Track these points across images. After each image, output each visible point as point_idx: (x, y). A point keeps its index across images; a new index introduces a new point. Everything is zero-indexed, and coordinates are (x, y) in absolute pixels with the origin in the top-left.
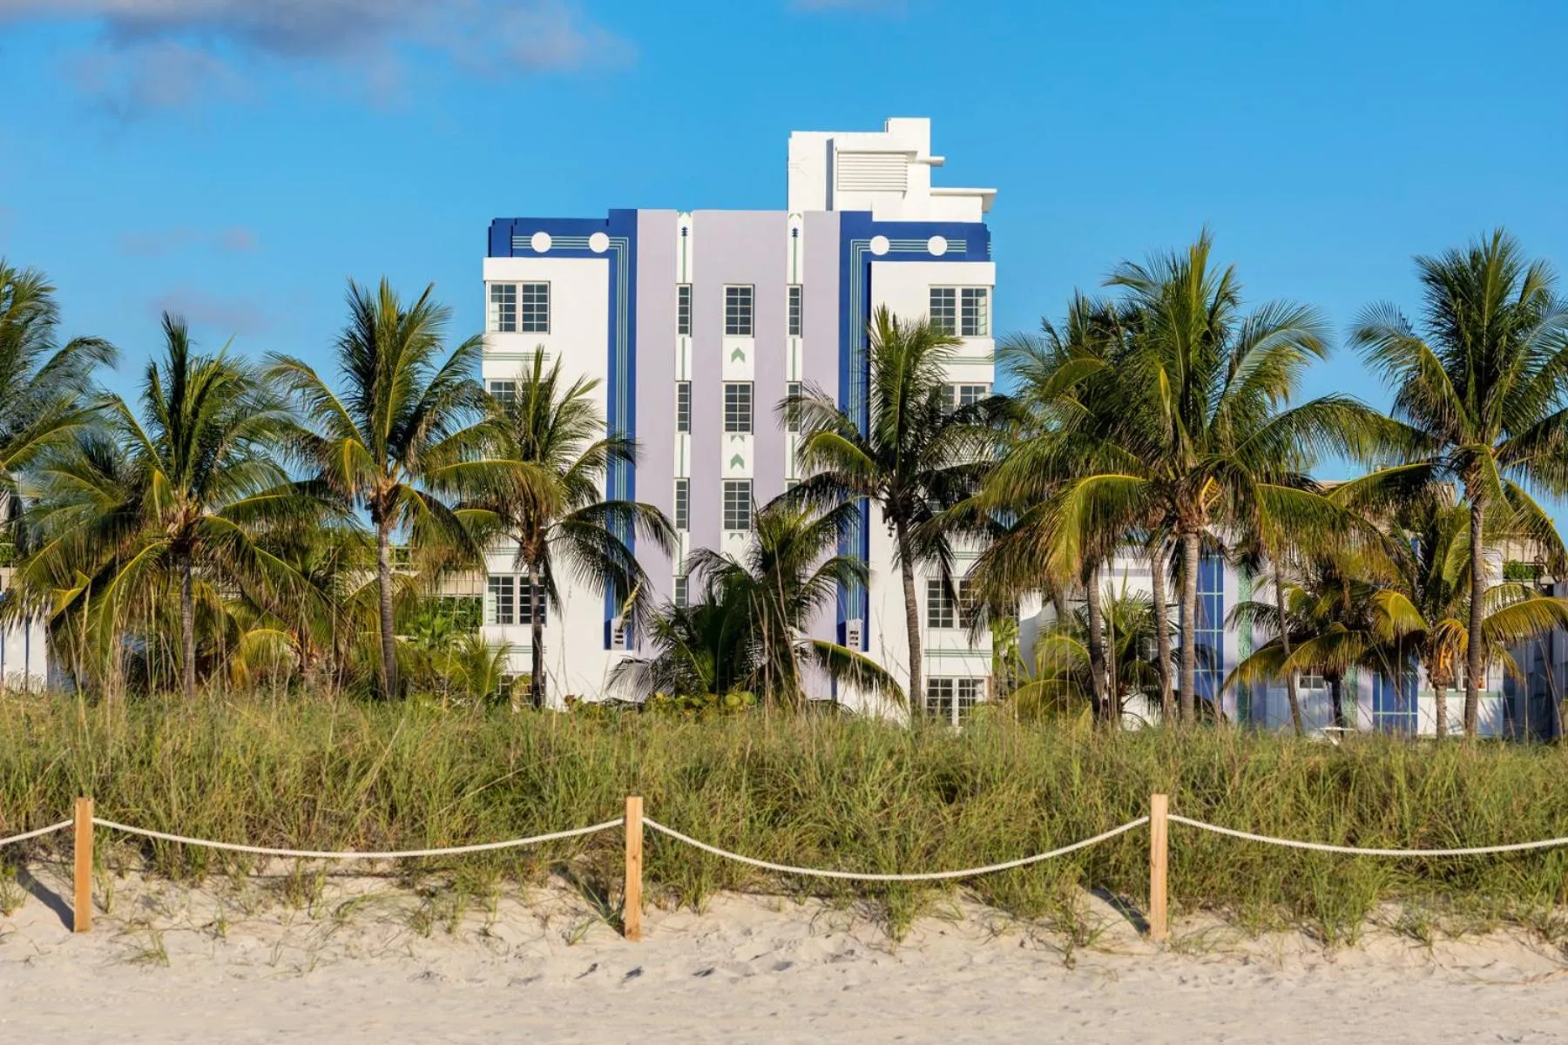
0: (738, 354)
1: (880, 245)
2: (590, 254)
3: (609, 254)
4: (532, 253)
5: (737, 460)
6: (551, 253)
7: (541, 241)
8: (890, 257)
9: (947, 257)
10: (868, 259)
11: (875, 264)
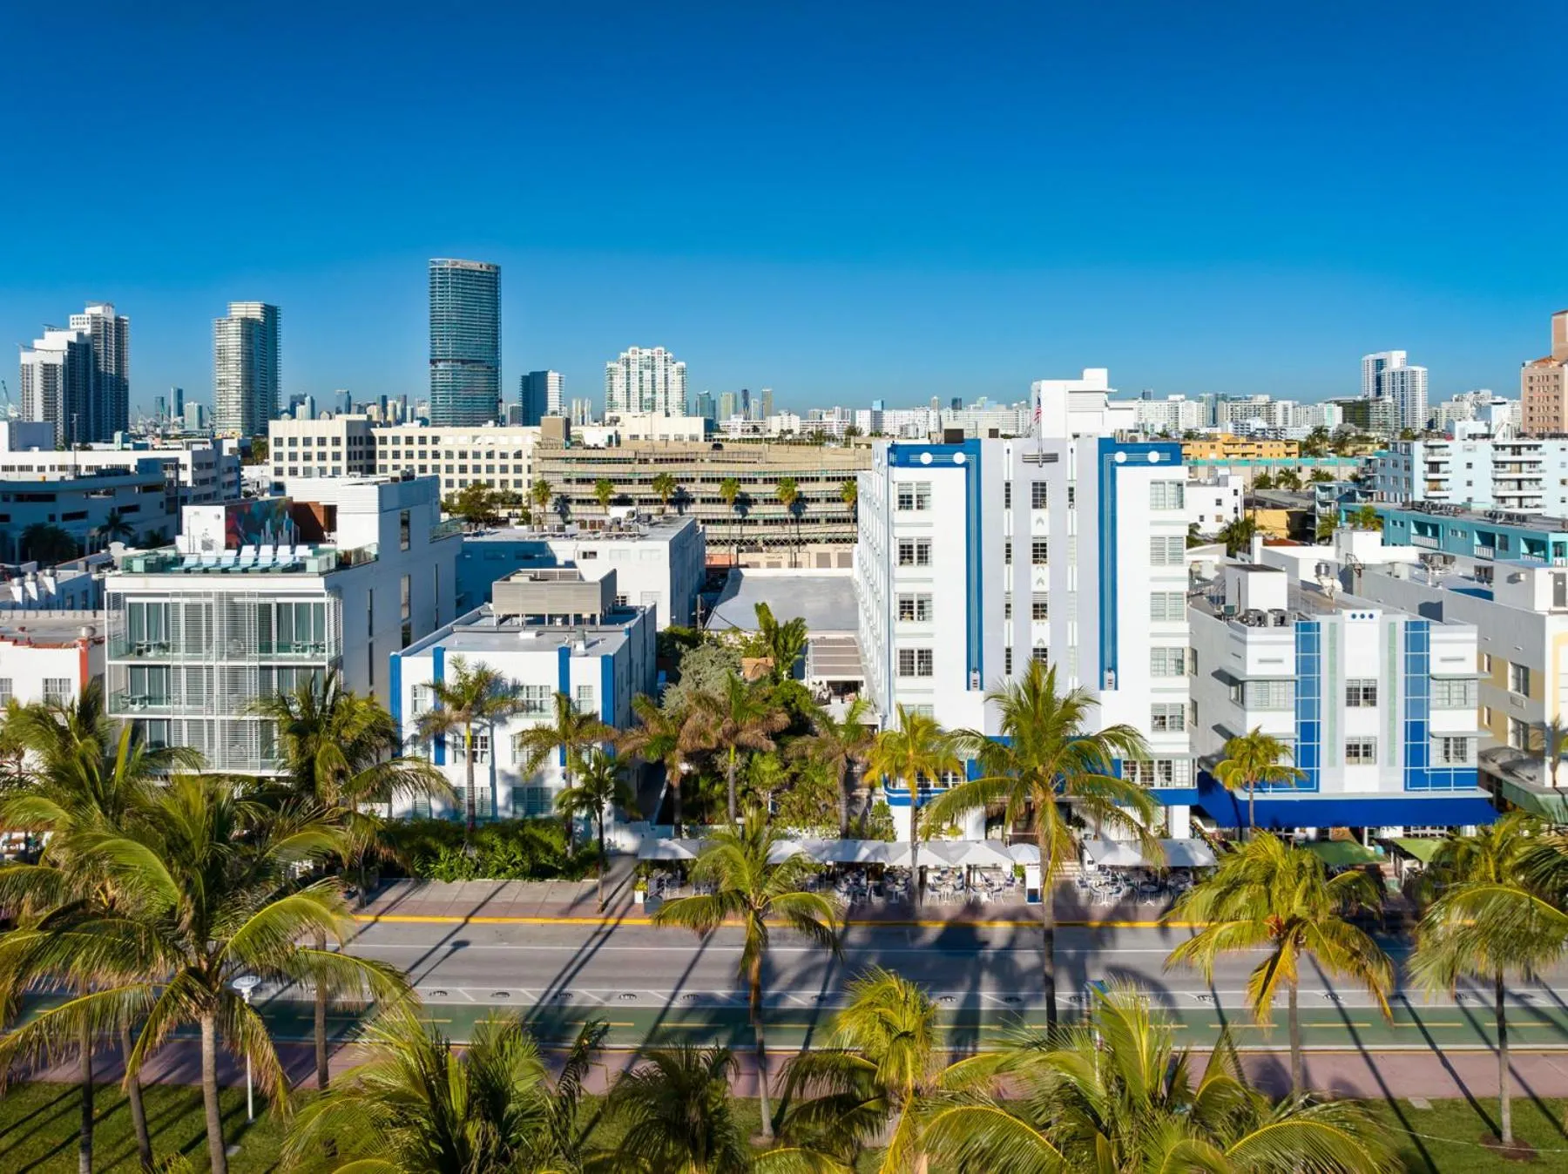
0: (1040, 520)
1: (1121, 457)
2: (953, 465)
3: (966, 465)
4: (920, 465)
5: (1040, 581)
6: (932, 465)
7: (926, 458)
8: (1126, 464)
9: (1160, 463)
10: (1115, 464)
11: (1119, 469)
